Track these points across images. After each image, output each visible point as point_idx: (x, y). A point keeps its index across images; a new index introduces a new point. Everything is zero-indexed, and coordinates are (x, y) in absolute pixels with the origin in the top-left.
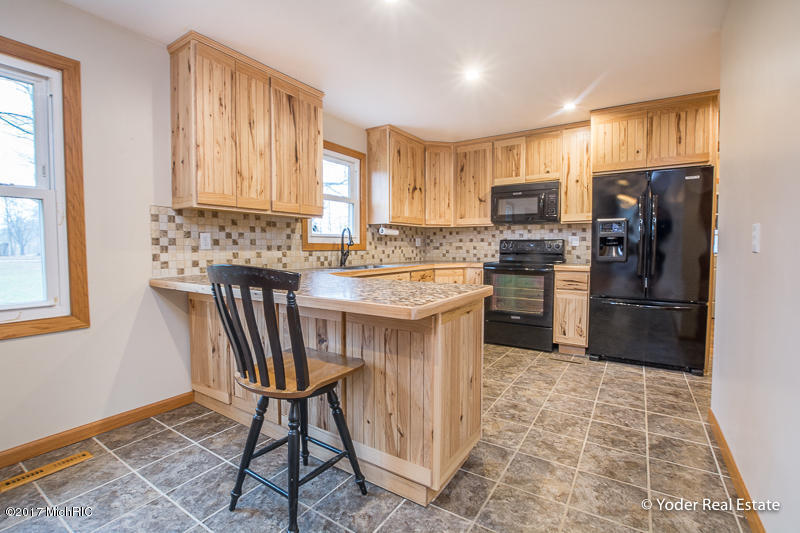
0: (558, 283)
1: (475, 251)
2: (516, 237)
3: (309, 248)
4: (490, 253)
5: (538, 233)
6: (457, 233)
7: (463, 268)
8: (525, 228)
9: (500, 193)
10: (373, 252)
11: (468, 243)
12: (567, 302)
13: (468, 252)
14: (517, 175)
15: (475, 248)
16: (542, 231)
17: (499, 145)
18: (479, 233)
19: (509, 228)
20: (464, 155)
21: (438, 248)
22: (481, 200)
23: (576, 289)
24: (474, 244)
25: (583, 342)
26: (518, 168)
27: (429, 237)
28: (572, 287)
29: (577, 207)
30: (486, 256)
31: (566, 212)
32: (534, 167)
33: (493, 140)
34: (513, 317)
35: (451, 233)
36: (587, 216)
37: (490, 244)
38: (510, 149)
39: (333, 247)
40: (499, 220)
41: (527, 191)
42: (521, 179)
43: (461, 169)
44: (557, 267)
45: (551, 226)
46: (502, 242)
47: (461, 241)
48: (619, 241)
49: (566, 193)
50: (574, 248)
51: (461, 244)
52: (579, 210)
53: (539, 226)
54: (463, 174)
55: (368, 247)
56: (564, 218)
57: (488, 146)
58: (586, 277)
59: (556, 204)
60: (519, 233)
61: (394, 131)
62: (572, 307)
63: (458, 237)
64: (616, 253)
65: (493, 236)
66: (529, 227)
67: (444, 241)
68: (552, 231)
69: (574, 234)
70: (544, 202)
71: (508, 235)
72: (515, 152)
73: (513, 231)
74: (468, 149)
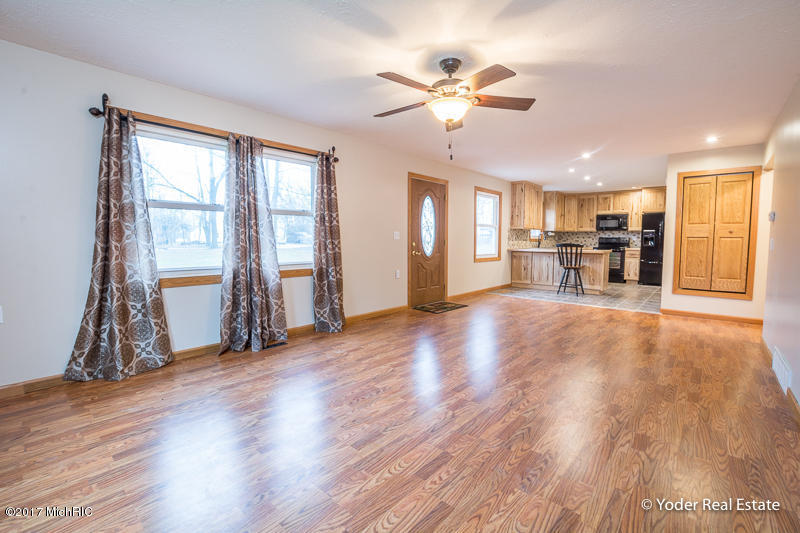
0: (626, 255)
1: (585, 243)
2: (607, 236)
3: (531, 240)
4: (593, 243)
5: (617, 235)
6: (576, 234)
8: (611, 233)
9: (601, 218)
10: (544, 242)
11: (582, 239)
12: (630, 263)
13: (581, 243)
14: (609, 210)
15: (585, 241)
16: (619, 234)
17: (601, 197)
18: (588, 234)
19: (603, 232)
20: (583, 199)
21: (565, 241)
22: (591, 220)
24: (585, 239)
25: (637, 278)
26: (609, 208)
27: (560, 236)
28: (633, 257)
29: (635, 224)
30: (591, 245)
31: (631, 227)
32: (616, 207)
33: (598, 194)
35: (573, 234)
36: (640, 229)
37: (593, 239)
38: (606, 198)
39: (535, 240)
40: (599, 229)
41: (614, 217)
42: (611, 212)
43: (581, 206)
44: (626, 249)
45: (624, 232)
46: (600, 238)
47: (578, 238)
48: (652, 239)
49: (631, 219)
50: (634, 241)
52: (636, 226)
53: (618, 232)
54: (582, 208)
56: (630, 229)
57: (595, 197)
58: (638, 253)
59: (626, 224)
61: (557, 192)
62: (632, 264)
63: (577, 236)
64: (651, 243)
65: (596, 236)
66: (613, 232)
67: (569, 238)
68: (624, 234)
69: (634, 236)
70: (621, 221)
71: (603, 236)
72: (608, 200)
73: (605, 234)
74: (585, 197)
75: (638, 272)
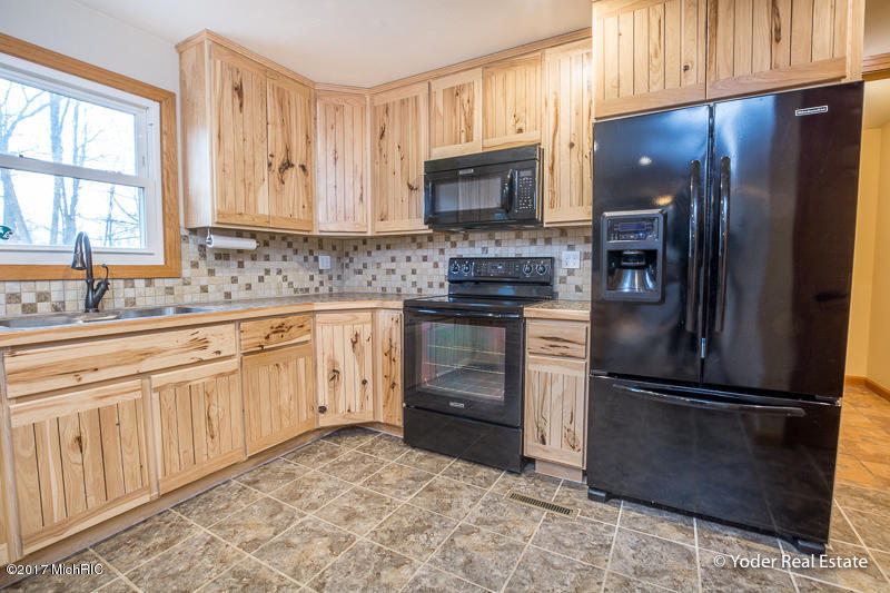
0: (532, 343)
1: (414, 278)
2: (476, 252)
4: (436, 281)
5: (512, 247)
6: (388, 247)
7: (373, 310)
8: (491, 237)
9: (441, 174)
10: (205, 281)
11: (404, 265)
13: (403, 278)
14: (469, 139)
15: (414, 272)
16: (519, 242)
17: (440, 86)
18: (420, 246)
19: (466, 238)
20: (385, 109)
21: (360, 272)
22: (411, 188)
23: (563, 355)
24: (413, 265)
25: (577, 459)
26: (470, 127)
27: (347, 255)
28: (556, 351)
29: (571, 195)
30: (430, 285)
31: (552, 206)
32: (491, 125)
33: (429, 77)
34: (452, 404)
35: (379, 248)
36: (587, 215)
37: (436, 265)
38: (456, 92)
41: (482, 166)
42: (476, 146)
43: (381, 134)
44: (529, 311)
45: (533, 235)
46: (452, 260)
47: (393, 260)
48: (648, 259)
49: (552, 169)
50: (571, 272)
51: (393, 266)
52: (575, 201)
53: (512, 234)
54: (384, 142)
55: (187, 272)
56: (551, 217)
57: (422, 92)
58: (583, 332)
59: (533, 186)
60: (480, 247)
62: (557, 389)
63: (390, 254)
65: (442, 251)
66: (498, 235)
67: (368, 260)
68: (534, 241)
69: (571, 248)
70: (511, 186)
71: (464, 251)
72: (465, 96)
73: (472, 244)
74: (392, 98)
75: (580, 428)
